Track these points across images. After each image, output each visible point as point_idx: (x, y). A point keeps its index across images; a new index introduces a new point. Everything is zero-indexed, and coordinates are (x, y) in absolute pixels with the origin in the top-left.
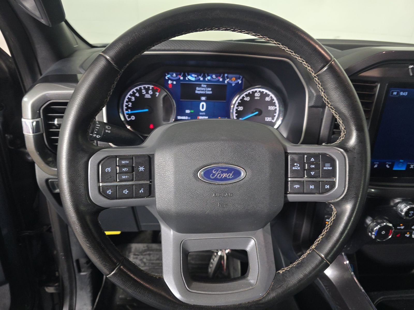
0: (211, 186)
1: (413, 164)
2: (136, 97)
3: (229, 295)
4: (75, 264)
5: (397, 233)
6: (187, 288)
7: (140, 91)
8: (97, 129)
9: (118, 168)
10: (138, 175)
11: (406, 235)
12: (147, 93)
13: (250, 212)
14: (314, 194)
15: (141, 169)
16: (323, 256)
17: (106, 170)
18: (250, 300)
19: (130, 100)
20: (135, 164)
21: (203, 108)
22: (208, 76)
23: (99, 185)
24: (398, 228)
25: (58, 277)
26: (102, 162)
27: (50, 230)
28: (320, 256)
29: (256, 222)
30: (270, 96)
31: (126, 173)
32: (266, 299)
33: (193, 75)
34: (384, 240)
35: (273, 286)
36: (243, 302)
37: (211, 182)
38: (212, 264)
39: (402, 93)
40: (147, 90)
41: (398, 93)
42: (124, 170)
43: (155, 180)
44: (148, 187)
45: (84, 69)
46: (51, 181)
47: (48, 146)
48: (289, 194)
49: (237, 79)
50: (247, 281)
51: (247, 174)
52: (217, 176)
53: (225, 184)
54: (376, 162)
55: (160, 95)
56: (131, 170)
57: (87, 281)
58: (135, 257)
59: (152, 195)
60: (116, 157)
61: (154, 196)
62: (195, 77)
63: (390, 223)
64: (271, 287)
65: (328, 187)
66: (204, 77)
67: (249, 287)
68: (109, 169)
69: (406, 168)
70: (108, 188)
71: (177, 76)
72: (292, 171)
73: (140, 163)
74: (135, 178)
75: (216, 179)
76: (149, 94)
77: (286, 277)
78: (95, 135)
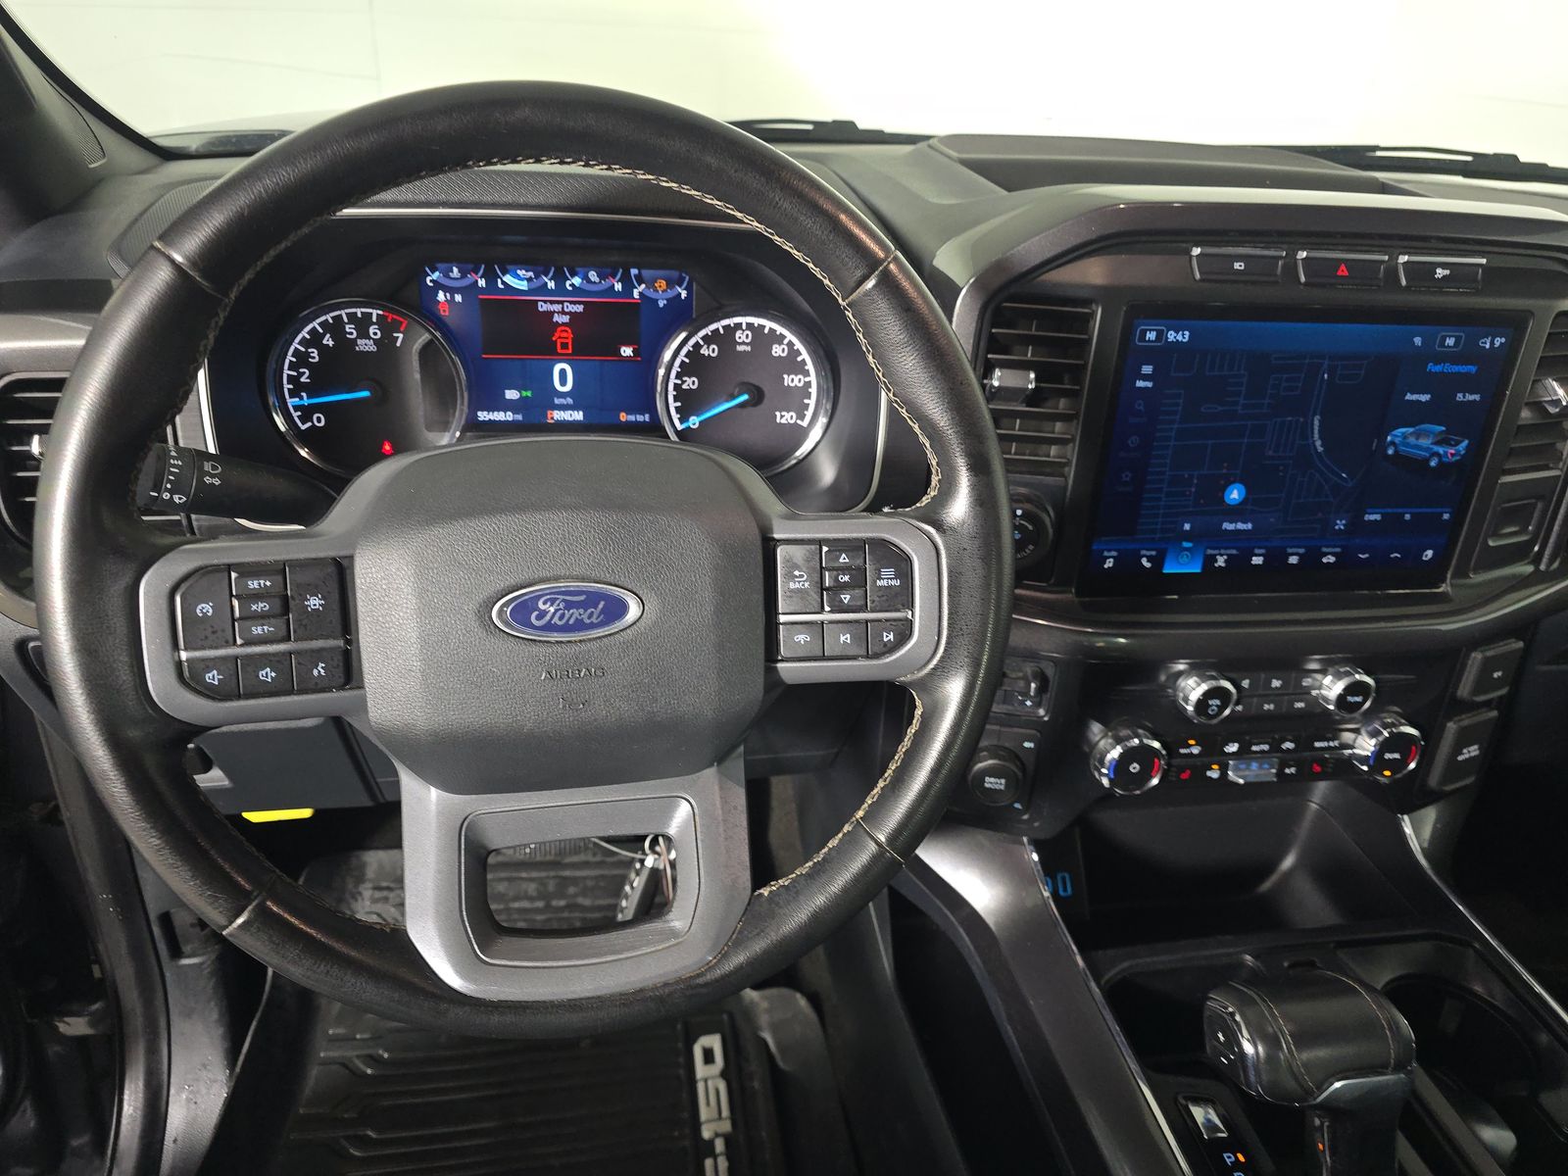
0: (535, 649)
1: (1222, 555)
2: (323, 350)
3: (607, 965)
4: (156, 930)
5: (1182, 769)
6: (479, 953)
7: (336, 328)
8: (172, 473)
9: (236, 603)
10: (304, 623)
11: (1209, 773)
12: (363, 334)
13: (659, 719)
14: (854, 658)
15: (314, 602)
16: (882, 838)
17: (198, 611)
18: (671, 978)
19: (302, 359)
20: (291, 590)
21: (563, 382)
22: (573, 274)
23: (177, 658)
24: (1183, 751)
25: (102, 980)
26: (183, 587)
27: (53, 817)
28: (873, 838)
29: (683, 749)
30: (786, 342)
31: (261, 617)
32: (718, 973)
33: (521, 273)
34: (1138, 792)
35: (740, 932)
36: (649, 983)
37: (535, 635)
38: (627, 897)
39: (1171, 336)
40: (362, 325)
41: (1160, 334)
42: (260, 607)
43: (360, 636)
44: (338, 659)
45: (123, 259)
46: (32, 647)
47: (14, 529)
48: (782, 661)
49: (670, 284)
50: (666, 925)
51: (646, 607)
52: (552, 618)
53: (580, 641)
54: (1109, 550)
55: (413, 341)
56: (278, 609)
57: (207, 985)
58: (378, 894)
59: (354, 683)
60: (229, 568)
61: (361, 687)
62: (529, 280)
63: (1156, 737)
64: (734, 937)
65: (891, 637)
66: (560, 279)
67: (669, 939)
68: (205, 608)
69: (1204, 568)
70: (209, 664)
71: (464, 275)
72: (788, 594)
73: (309, 585)
74: (295, 632)
75: (549, 627)
76: (370, 338)
77: (777, 904)
78: (166, 496)
